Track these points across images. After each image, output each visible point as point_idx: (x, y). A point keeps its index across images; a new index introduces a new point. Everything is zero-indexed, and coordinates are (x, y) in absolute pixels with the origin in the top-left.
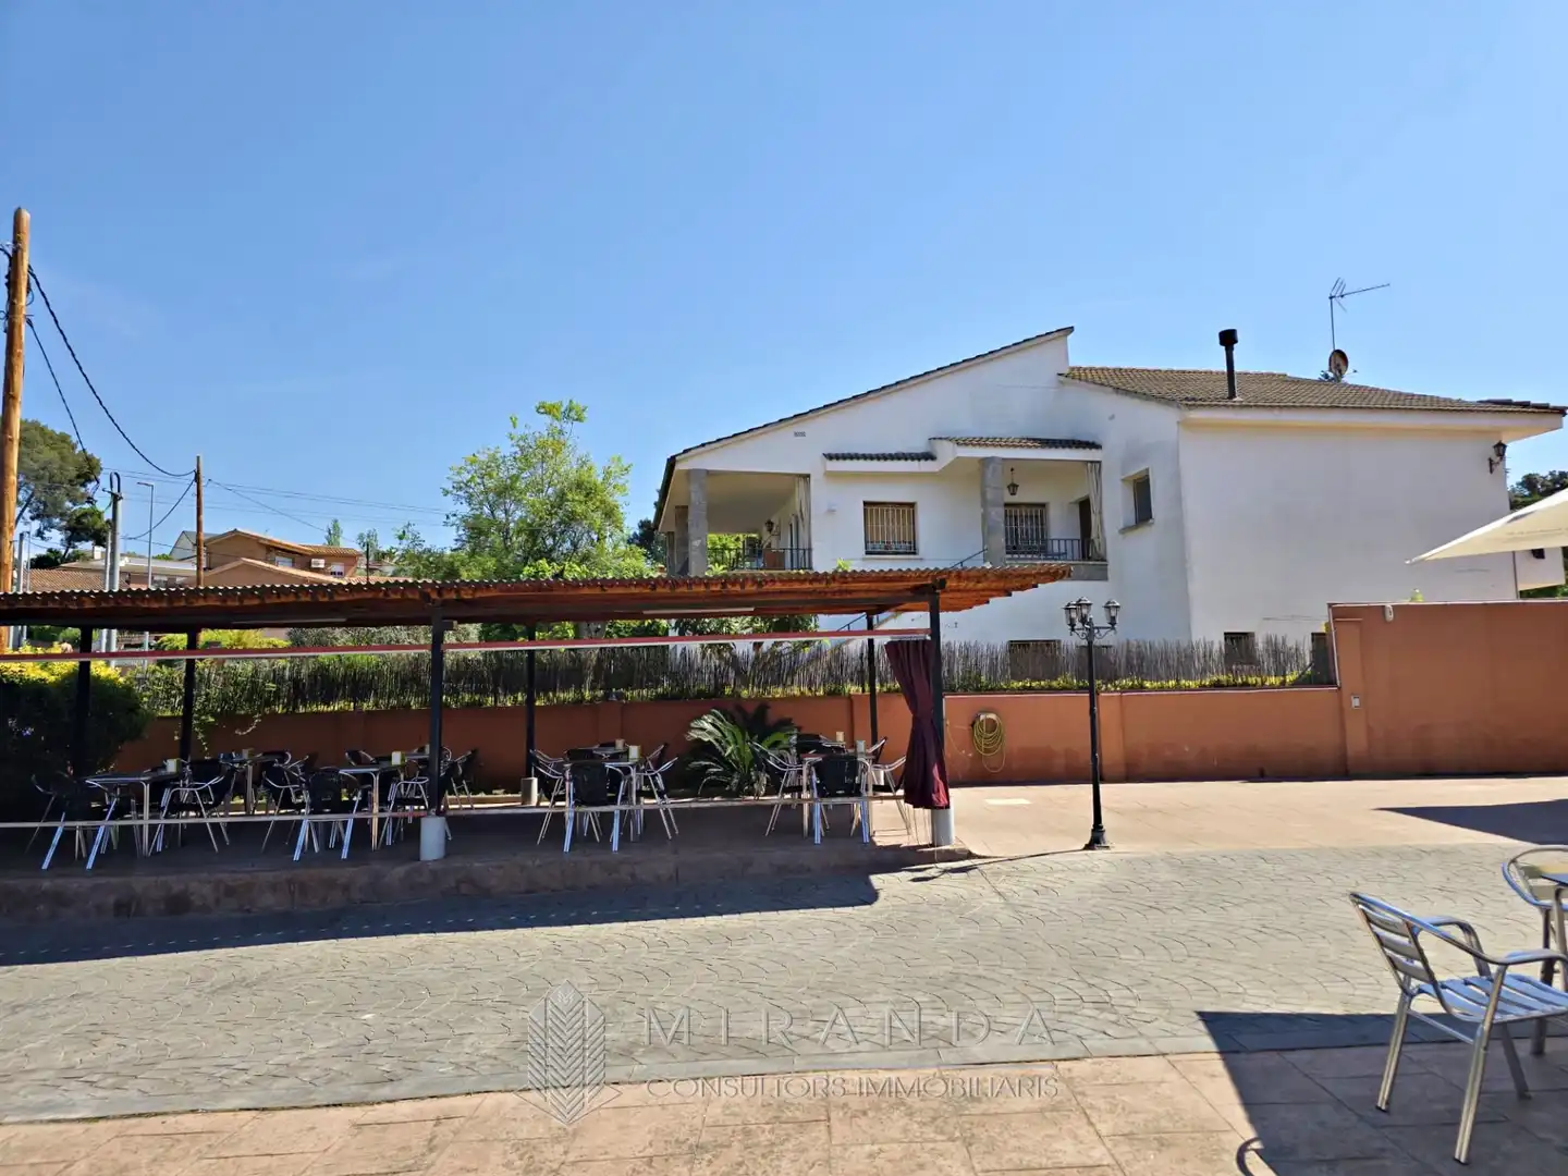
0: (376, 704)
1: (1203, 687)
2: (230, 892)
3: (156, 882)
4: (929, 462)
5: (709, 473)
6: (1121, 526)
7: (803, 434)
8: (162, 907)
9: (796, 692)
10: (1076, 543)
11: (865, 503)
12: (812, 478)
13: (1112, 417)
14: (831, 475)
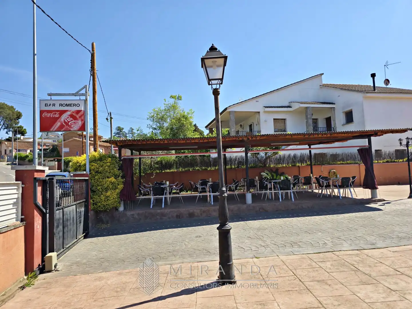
0: (182, 170)
1: (384, 162)
2: (204, 212)
3: (186, 210)
4: (290, 108)
5: (235, 112)
6: (342, 124)
7: (258, 101)
8: (188, 215)
9: (284, 165)
10: (326, 128)
11: (274, 119)
12: (260, 113)
13: (339, 96)
14: (265, 112)
